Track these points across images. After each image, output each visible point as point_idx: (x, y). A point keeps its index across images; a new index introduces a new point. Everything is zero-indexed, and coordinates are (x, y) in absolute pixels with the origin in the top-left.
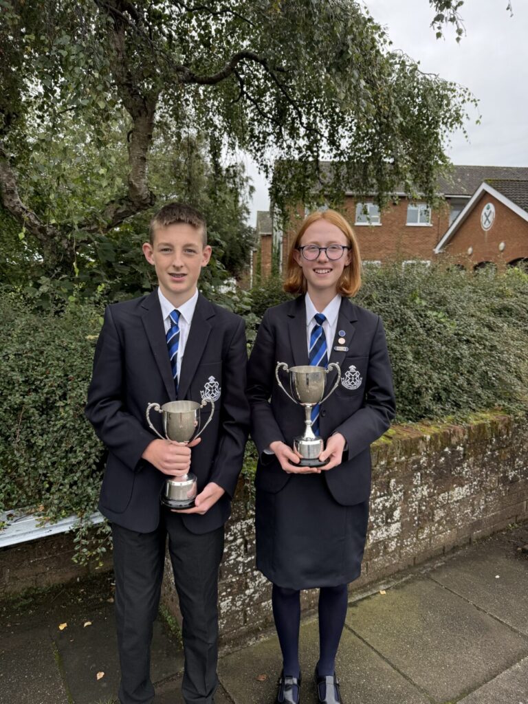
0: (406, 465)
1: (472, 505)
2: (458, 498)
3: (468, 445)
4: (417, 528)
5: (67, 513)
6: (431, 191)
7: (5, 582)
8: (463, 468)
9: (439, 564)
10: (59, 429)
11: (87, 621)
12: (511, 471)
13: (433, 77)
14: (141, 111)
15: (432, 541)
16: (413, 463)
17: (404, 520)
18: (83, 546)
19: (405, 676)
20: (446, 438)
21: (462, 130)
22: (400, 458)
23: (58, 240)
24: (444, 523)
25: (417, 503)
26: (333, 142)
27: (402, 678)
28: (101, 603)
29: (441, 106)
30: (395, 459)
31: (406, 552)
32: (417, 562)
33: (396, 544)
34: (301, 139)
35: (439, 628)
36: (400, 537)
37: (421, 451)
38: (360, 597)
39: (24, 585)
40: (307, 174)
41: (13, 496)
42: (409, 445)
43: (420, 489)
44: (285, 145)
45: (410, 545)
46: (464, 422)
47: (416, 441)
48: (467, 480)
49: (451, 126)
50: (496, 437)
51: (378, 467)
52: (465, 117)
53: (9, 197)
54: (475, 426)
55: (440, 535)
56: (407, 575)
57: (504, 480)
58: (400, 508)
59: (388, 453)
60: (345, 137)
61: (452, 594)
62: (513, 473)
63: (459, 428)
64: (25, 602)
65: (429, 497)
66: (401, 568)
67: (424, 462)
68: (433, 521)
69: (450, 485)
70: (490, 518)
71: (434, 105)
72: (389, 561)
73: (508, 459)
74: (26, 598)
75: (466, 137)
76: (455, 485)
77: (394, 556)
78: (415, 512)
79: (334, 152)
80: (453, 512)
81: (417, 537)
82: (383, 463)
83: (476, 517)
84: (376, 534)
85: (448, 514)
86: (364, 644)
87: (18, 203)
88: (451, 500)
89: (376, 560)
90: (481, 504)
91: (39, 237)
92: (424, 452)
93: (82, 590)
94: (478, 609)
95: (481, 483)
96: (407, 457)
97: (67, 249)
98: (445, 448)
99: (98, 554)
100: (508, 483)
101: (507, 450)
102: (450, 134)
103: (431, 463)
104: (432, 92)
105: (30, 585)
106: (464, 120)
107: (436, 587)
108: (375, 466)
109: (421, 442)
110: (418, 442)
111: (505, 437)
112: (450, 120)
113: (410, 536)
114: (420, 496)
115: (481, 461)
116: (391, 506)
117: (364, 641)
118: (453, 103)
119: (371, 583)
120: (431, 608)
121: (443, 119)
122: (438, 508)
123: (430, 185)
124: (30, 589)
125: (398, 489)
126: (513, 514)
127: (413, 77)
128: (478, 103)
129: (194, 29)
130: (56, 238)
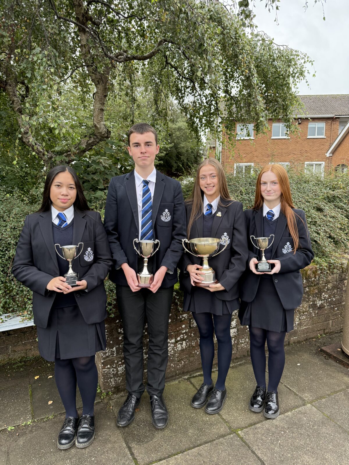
7: (9, 352)
11: (50, 376)
12: (319, 301)
13: (285, 47)
14: (99, 81)
17: (239, 327)
21: (305, 81)
23: (54, 161)
26: (226, 91)
29: (289, 66)
31: (241, 347)
36: (236, 337)
39: (19, 355)
41: (10, 306)
45: (244, 343)
49: (298, 78)
50: (306, 279)
52: (306, 72)
53: (25, 136)
56: (242, 361)
57: (314, 306)
60: (234, 87)
62: (320, 302)
64: (20, 364)
66: (238, 357)
70: (303, 330)
73: (316, 293)
74: (21, 362)
75: (308, 85)
100: (317, 308)
101: (315, 288)
105: (23, 355)
111: (313, 279)
112: (297, 75)
113: (243, 338)
118: (298, 63)
120: (249, 379)
121: (292, 74)
124: (23, 357)
126: (321, 328)
127: (269, 49)
128: (313, 63)
129: (133, 27)
130: (53, 159)
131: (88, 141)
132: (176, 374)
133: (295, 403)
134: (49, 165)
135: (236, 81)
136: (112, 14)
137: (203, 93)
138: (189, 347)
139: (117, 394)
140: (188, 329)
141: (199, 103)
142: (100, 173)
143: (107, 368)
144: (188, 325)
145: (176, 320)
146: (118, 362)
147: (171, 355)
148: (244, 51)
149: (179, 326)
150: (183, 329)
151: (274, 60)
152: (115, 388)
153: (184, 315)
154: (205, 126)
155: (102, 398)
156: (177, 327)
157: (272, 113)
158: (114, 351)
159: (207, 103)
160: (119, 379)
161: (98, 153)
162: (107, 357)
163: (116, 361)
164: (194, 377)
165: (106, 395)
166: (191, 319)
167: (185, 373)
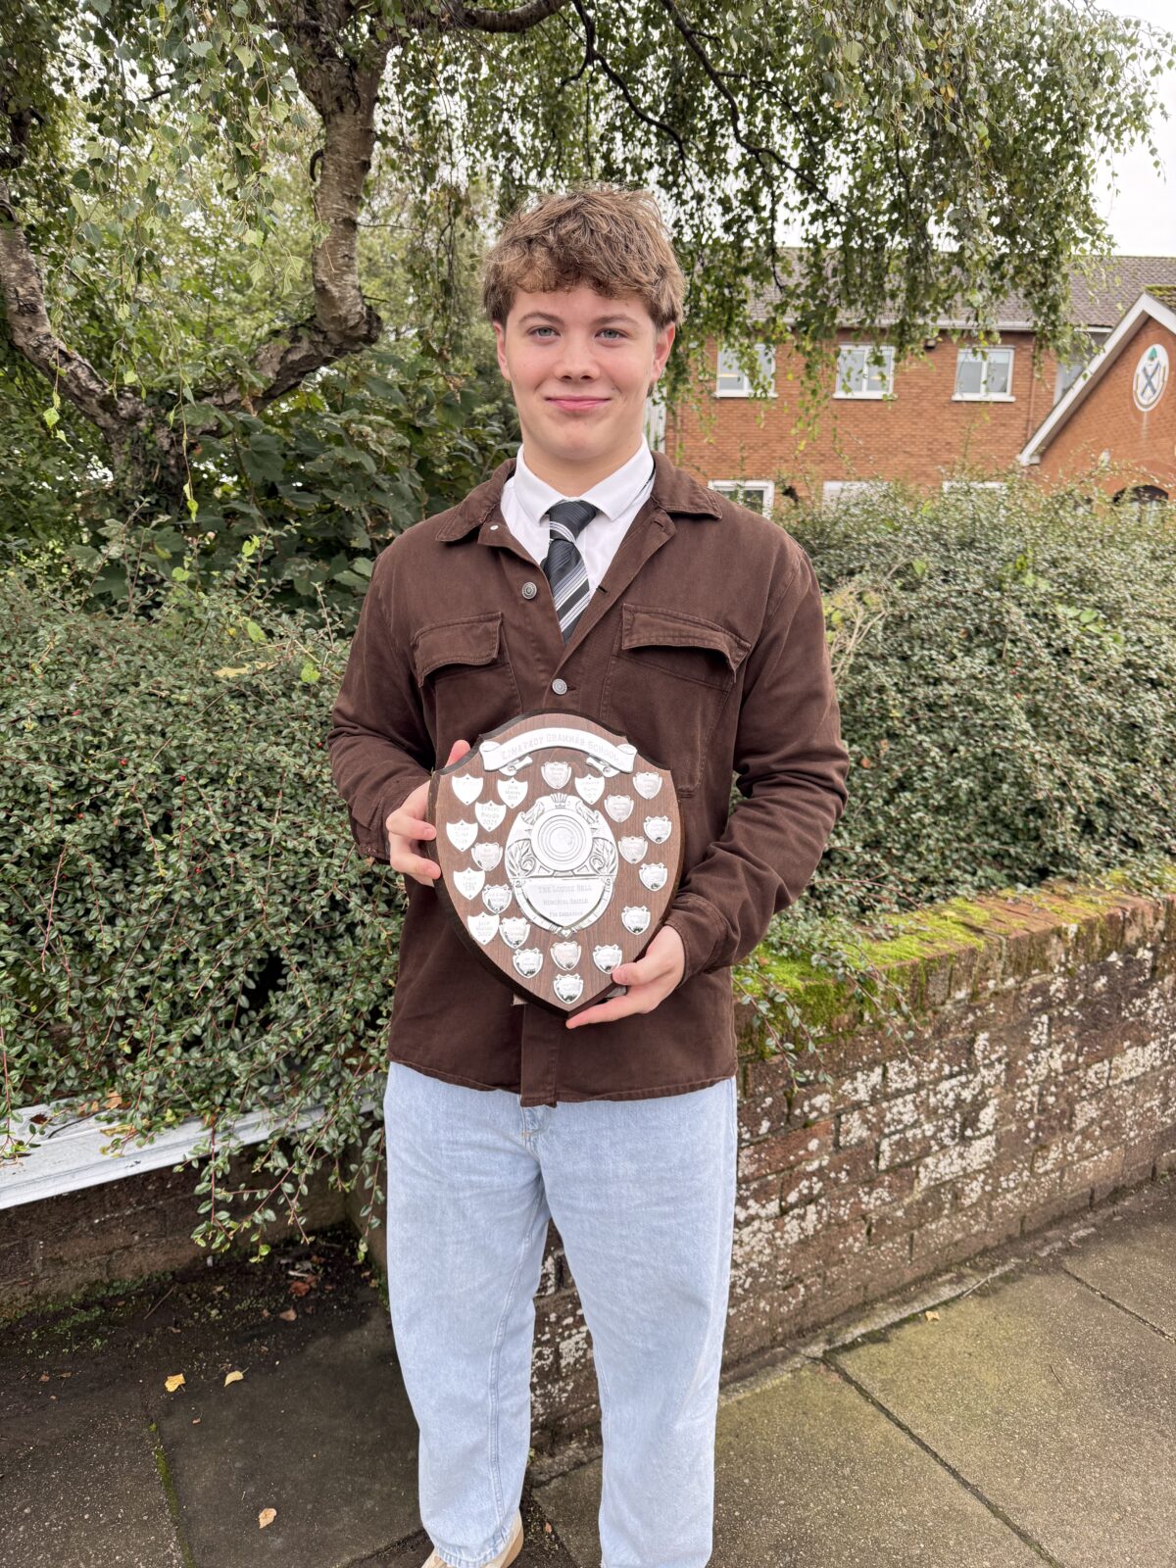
0: (1017, 998)
1: (1164, 1088)
2: (1134, 1074)
3: (1163, 946)
4: (1033, 1147)
5: (178, 1116)
6: (1054, 308)
7: (34, 1270)
8: (1149, 1002)
9: (1082, 1233)
10: (153, 906)
11: (232, 1370)
14: (344, 98)
15: (1066, 1178)
16: (1033, 994)
17: (1004, 1129)
18: (219, 1205)
19: (1023, 1536)
20: (1116, 926)
21: (1146, 149)
22: (1003, 980)
23: (146, 430)
24: (1097, 1133)
25: (1036, 1088)
26: (809, 183)
27: (1016, 1540)
28: (265, 1323)
29: (1096, 82)
30: (991, 984)
31: (1002, 1206)
32: (1028, 1227)
33: (983, 1188)
34: (731, 176)
35: (1096, 1405)
36: (993, 1170)
37: (1053, 962)
38: (894, 1316)
39: (79, 1277)
40: (744, 264)
41: (45, 1071)
42: (1026, 949)
43: (1044, 1054)
44: (688, 194)
45: (1015, 1188)
46: (1156, 887)
47: (1040, 942)
48: (1156, 1029)
49: (1118, 135)
51: (949, 1006)
52: (1157, 111)
53: (25, 322)
55: (1086, 1163)
56: (1006, 1260)
58: (996, 1101)
59: (975, 970)
60: (839, 169)
63: (1143, 902)
64: (83, 1317)
65: (1066, 1073)
66: (991, 1243)
67: (1058, 990)
68: (1071, 1130)
69: (1114, 1043)
71: (1079, 79)
72: (964, 1229)
74: (85, 1306)
75: (1156, 164)
76: (1127, 1044)
77: (975, 1216)
78: (1031, 1109)
80: (1119, 1107)
81: (1031, 1169)
82: (961, 994)
84: (937, 1165)
85: (1106, 1113)
86: (913, 1446)
87: (48, 336)
88: (1116, 1078)
89: (934, 1226)
91: (101, 422)
92: (1061, 964)
93: (220, 1289)
96: (1019, 978)
97: (167, 452)
98: (1109, 953)
99: (255, 1227)
102: (1117, 159)
103: (1073, 990)
104: (1076, 44)
105: (94, 1275)
106: (1153, 119)
107: (1079, 1292)
108: (943, 1003)
109: (1054, 940)
110: (1047, 941)
113: (1014, 1168)
114: (1045, 1072)
116: (975, 1097)
117: (913, 1436)
118: (1127, 74)
119: (919, 1281)
120: (1070, 1349)
121: (1100, 117)
122: (1083, 1098)
123: (1051, 290)
124: (93, 1284)
125: (994, 1057)
131: (288, 351)
132: (775, 1339)
138: (828, 1226)
140: (830, 1154)
144: (830, 1138)
145: (788, 1121)
146: (559, 1319)
147: (760, 1265)
149: (798, 1148)
150: (810, 1156)
153: (818, 1101)
156: (790, 1152)
160: (562, 1390)
163: (553, 1317)
164: (847, 1348)
166: (844, 1111)
167: (808, 1330)
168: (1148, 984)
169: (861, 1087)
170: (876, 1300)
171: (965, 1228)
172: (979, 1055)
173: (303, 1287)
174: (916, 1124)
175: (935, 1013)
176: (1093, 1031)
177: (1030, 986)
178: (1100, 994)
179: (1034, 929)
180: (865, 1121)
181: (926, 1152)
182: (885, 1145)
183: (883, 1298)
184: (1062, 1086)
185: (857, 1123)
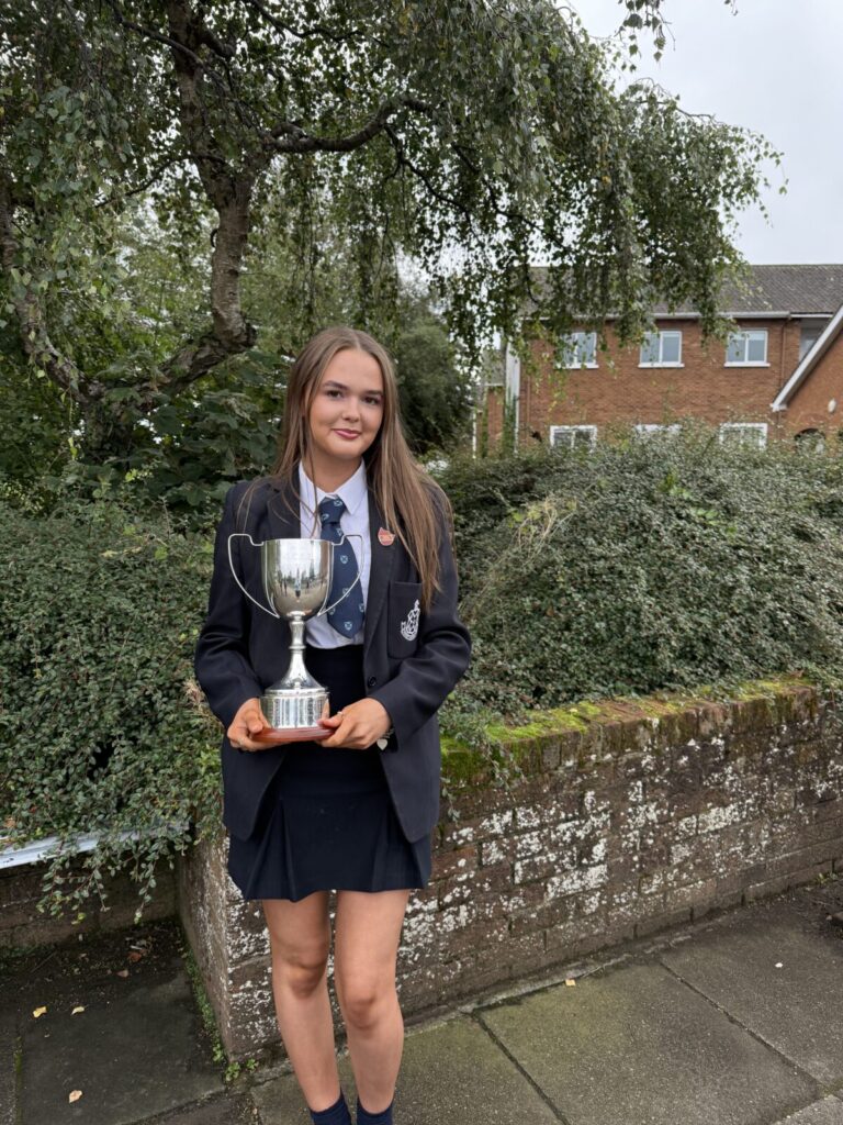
0: (615, 768)
1: (745, 838)
2: (717, 827)
3: (732, 736)
4: (639, 875)
5: (44, 833)
8: (725, 776)
9: (681, 939)
11: (78, 1006)
12: (821, 782)
13: (706, 119)
14: (229, 198)
15: (668, 899)
16: (629, 764)
17: (614, 860)
18: (57, 887)
20: (690, 724)
22: (603, 755)
23: (105, 404)
24: (691, 868)
25: (637, 832)
28: (107, 978)
29: (718, 167)
30: (593, 757)
31: (618, 916)
32: (640, 933)
33: (600, 902)
35: (653, 1051)
36: (607, 889)
37: (642, 744)
38: (529, 989)
42: (619, 734)
43: (642, 809)
45: (627, 904)
46: (728, 697)
47: (633, 727)
48: (733, 795)
50: (788, 723)
51: (561, 771)
52: (762, 182)
54: (746, 704)
55: (684, 889)
56: (619, 955)
57: (808, 796)
58: (605, 840)
59: (580, 747)
60: (571, 225)
61: (692, 992)
62: (824, 785)
63: (715, 706)
65: (660, 823)
66: (610, 942)
67: (647, 764)
68: (669, 864)
69: (699, 804)
70: (781, 863)
72: (587, 931)
73: (814, 761)
75: (766, 216)
76: (709, 805)
77: (596, 922)
78: (635, 847)
79: (554, 249)
80: (708, 850)
81: (639, 891)
82: (570, 764)
83: (754, 859)
84: (561, 883)
85: (697, 854)
86: (516, 1071)
87: (46, 347)
88: (704, 828)
89: (562, 927)
90: (762, 836)
92: (649, 746)
93: (84, 955)
94: (732, 1021)
95: (761, 801)
96: (615, 754)
98: (688, 740)
99: (74, 901)
100: (815, 801)
101: (810, 746)
103: (661, 764)
105: (2, 942)
106: (760, 187)
107: (666, 978)
108: (556, 769)
109: (641, 729)
110: (636, 730)
111: (806, 722)
112: (736, 190)
113: (624, 889)
114: (643, 821)
115: (759, 764)
116: (587, 836)
117: (518, 1066)
119: (552, 966)
120: (648, 1014)
122: (677, 842)
123: (708, 300)
124: (1, 949)
125: (600, 808)
126: (827, 856)
127: (668, 122)
128: (781, 158)
129: (318, 66)
130: (103, 400)
131: (197, 353)
132: (440, 999)
133: (788, 1091)
134: (93, 415)
135: (576, 210)
136: (262, 31)
137: (490, 240)
138: (476, 921)
139: (271, 1067)
140: (476, 870)
141: (478, 264)
142: (228, 436)
143: (243, 991)
144: (474, 860)
145: (441, 845)
147: (425, 945)
148: (605, 126)
149: (450, 864)
150: (460, 871)
151: (679, 151)
152: (265, 1046)
153: (464, 832)
154: (492, 325)
155: (228, 1079)
156: (444, 867)
157: (666, 289)
158: (264, 940)
159: (500, 264)
161: (221, 384)
162: (245, 957)
164: (490, 1007)
165: (241, 1072)
166: (485, 840)
167: (466, 995)
168: (725, 762)
169: (497, 824)
170: (519, 977)
171: (587, 929)
172: (588, 807)
173: (137, 956)
174: (541, 853)
175: (551, 775)
176: (681, 795)
177: (625, 760)
178: (683, 768)
179: (625, 721)
180: (501, 848)
181: (552, 873)
182: (518, 866)
183: (525, 976)
184: (659, 832)
185: (495, 850)
